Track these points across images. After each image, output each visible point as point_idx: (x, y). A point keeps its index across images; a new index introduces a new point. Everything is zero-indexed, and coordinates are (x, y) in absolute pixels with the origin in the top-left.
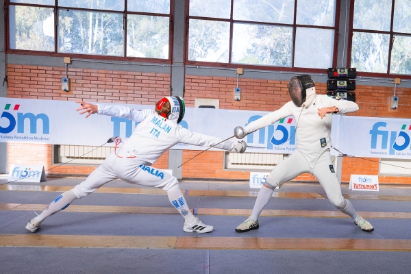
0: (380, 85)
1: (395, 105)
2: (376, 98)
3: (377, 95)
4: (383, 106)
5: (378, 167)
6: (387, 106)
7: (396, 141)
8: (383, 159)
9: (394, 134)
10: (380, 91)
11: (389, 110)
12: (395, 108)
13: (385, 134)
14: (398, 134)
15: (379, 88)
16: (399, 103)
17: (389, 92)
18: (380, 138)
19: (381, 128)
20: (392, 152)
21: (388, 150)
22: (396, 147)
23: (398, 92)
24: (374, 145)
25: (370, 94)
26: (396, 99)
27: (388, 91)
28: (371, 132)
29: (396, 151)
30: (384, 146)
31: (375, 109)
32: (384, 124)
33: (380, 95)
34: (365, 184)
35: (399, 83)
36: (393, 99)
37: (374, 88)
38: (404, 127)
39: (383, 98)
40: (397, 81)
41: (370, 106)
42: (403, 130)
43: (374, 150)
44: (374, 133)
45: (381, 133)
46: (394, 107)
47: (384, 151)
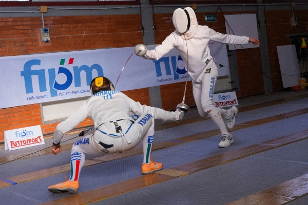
0: (22, 15)
1: (46, 37)
2: (20, 31)
3: (22, 27)
4: (32, 40)
5: (40, 115)
6: (36, 40)
7: (56, 79)
8: (44, 104)
9: (52, 71)
10: (24, 23)
11: (40, 45)
12: (47, 41)
13: (41, 73)
14: (57, 71)
15: (22, 19)
16: (51, 34)
17: (37, 23)
18: (35, 79)
19: (34, 68)
20: (54, 94)
21: (48, 92)
22: (58, 87)
23: (48, 22)
24: (29, 89)
25: (12, 28)
26: (46, 31)
27: (35, 23)
28: (23, 74)
29: (59, 91)
30: (43, 88)
31: (22, 45)
32: (37, 62)
33: (25, 27)
34: (25, 138)
35: (46, 11)
36: (42, 30)
37: (16, 20)
38: (62, 62)
39: (30, 31)
40: (44, 9)
41: (15, 42)
42: (62, 66)
43: (30, 95)
44: (27, 74)
45: (35, 72)
46: (45, 40)
47: (44, 93)
